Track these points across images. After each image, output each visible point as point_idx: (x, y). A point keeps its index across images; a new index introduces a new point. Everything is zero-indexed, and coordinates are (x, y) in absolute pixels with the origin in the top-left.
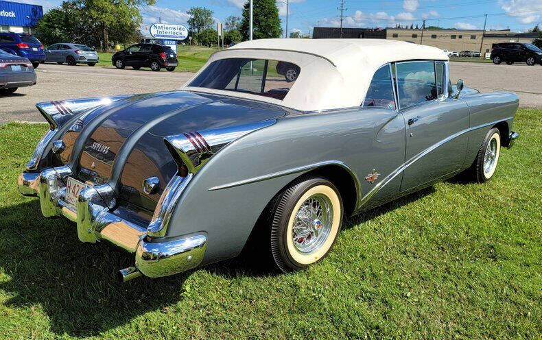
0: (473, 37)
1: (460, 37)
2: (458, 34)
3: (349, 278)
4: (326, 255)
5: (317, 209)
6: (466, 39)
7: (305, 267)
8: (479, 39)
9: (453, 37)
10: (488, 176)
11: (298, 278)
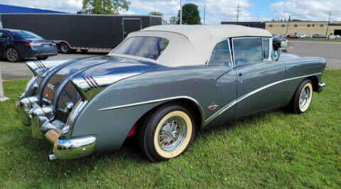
0: (322, 26)
1: (313, 25)
2: (311, 24)
3: (192, 167)
4: (182, 153)
5: (177, 126)
6: (317, 27)
7: (167, 160)
8: (325, 27)
9: (309, 26)
10: (302, 110)
11: (161, 166)
